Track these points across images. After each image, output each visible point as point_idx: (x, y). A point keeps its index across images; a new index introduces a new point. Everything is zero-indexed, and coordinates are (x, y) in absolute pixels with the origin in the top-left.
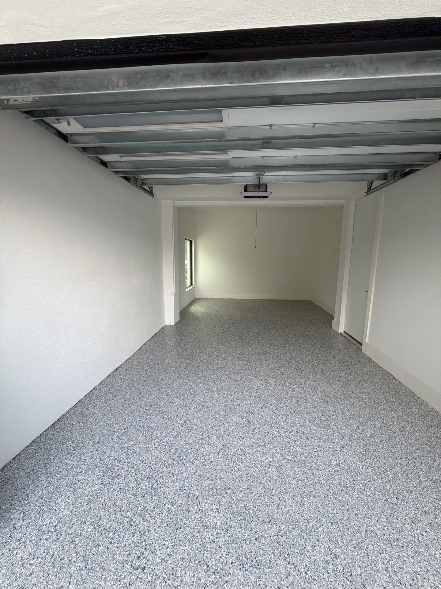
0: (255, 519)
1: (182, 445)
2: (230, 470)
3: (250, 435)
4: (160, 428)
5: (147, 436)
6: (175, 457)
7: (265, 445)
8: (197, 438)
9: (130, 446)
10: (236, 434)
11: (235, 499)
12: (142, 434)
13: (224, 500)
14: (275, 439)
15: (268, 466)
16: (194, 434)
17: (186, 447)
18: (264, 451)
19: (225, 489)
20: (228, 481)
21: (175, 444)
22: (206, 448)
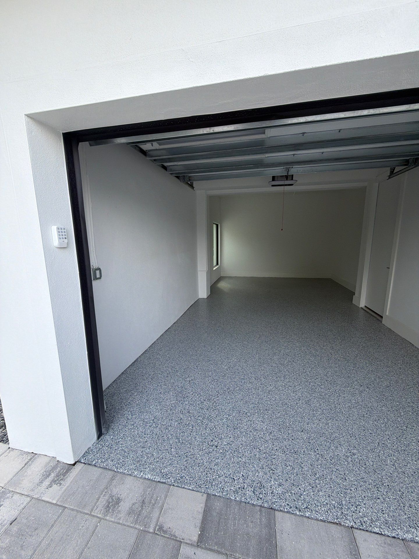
0: (290, 429)
1: (229, 382)
2: (268, 399)
3: (282, 379)
4: (210, 371)
5: (202, 375)
6: (225, 389)
7: (295, 386)
8: (240, 378)
9: (191, 380)
10: (271, 377)
11: (274, 416)
12: (198, 374)
13: (266, 416)
14: (303, 383)
15: (299, 400)
16: (237, 375)
17: (233, 383)
18: (295, 390)
19: (266, 410)
20: (268, 406)
21: (224, 381)
22: (248, 385)
